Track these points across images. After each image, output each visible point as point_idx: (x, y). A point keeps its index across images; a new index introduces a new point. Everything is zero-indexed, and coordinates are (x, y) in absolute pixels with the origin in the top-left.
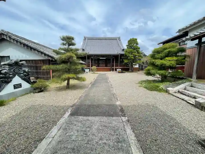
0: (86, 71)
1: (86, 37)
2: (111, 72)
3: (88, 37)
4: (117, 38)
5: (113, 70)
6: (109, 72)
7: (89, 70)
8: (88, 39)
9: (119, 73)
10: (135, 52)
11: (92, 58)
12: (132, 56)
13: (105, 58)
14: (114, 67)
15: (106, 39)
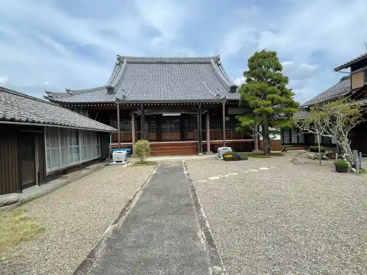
0: (115, 158)
1: (124, 58)
2: (201, 157)
3: (128, 58)
4: (209, 58)
5: (205, 150)
6: (194, 157)
7: (124, 152)
8: (128, 63)
9: (225, 159)
10: (275, 93)
11: (139, 113)
12: (268, 106)
13: (179, 114)
14: (208, 142)
15: (180, 62)
